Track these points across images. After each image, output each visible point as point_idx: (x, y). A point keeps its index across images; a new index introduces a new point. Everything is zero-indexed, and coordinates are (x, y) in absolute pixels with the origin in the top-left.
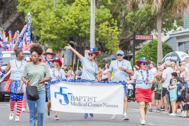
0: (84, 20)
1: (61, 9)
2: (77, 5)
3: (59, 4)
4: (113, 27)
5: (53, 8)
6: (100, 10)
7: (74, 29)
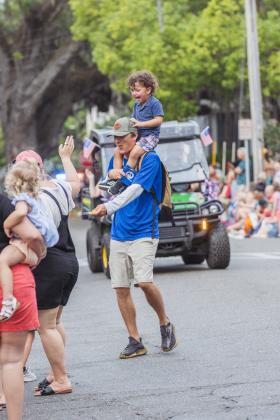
0: (233, 49)
1: (177, 23)
2: (213, 15)
3: (171, 14)
5: (156, 25)
6: (268, 22)
7: (210, 72)
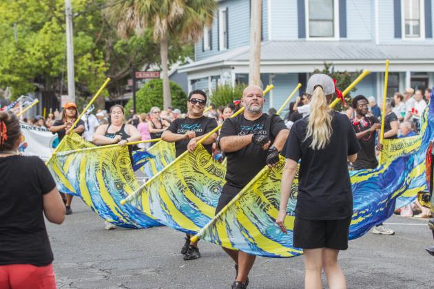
0: (57, 53)
1: (24, 37)
2: (46, 33)
3: (21, 31)
4: (98, 61)
5: (12, 38)
6: (78, 38)
7: (43, 66)
